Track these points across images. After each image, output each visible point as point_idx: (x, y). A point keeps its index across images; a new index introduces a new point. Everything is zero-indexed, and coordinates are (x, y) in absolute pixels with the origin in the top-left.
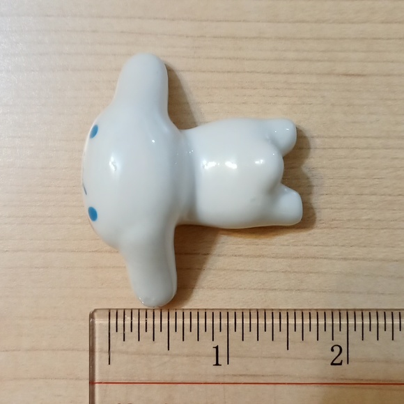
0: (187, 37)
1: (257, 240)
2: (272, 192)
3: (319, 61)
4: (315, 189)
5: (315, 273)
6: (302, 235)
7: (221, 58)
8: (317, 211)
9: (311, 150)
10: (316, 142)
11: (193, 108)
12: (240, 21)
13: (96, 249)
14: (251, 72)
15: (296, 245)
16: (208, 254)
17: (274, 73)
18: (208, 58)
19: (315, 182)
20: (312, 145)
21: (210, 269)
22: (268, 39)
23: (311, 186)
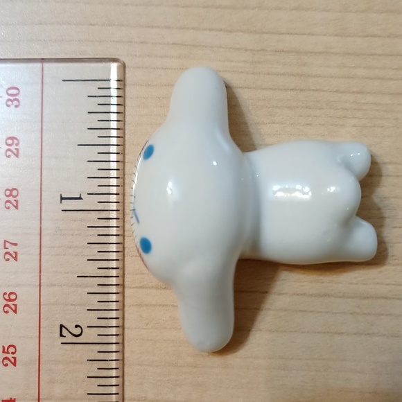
0: (246, 50)
1: (322, 278)
2: (347, 224)
3: (391, 79)
4: (387, 221)
5: (386, 315)
6: (373, 272)
7: (283, 74)
8: (389, 246)
9: (383, 178)
10: (388, 169)
11: (252, 129)
12: (305, 34)
13: (140, 285)
14: (317, 90)
15: (366, 284)
16: (267, 292)
17: (343, 92)
18: (269, 74)
19: (387, 213)
20: (384, 172)
21: (269, 309)
22: (336, 54)
23: (383, 218)
